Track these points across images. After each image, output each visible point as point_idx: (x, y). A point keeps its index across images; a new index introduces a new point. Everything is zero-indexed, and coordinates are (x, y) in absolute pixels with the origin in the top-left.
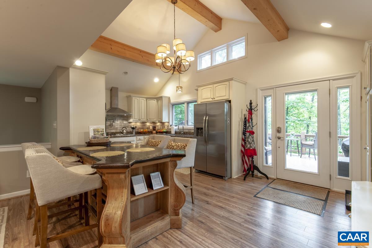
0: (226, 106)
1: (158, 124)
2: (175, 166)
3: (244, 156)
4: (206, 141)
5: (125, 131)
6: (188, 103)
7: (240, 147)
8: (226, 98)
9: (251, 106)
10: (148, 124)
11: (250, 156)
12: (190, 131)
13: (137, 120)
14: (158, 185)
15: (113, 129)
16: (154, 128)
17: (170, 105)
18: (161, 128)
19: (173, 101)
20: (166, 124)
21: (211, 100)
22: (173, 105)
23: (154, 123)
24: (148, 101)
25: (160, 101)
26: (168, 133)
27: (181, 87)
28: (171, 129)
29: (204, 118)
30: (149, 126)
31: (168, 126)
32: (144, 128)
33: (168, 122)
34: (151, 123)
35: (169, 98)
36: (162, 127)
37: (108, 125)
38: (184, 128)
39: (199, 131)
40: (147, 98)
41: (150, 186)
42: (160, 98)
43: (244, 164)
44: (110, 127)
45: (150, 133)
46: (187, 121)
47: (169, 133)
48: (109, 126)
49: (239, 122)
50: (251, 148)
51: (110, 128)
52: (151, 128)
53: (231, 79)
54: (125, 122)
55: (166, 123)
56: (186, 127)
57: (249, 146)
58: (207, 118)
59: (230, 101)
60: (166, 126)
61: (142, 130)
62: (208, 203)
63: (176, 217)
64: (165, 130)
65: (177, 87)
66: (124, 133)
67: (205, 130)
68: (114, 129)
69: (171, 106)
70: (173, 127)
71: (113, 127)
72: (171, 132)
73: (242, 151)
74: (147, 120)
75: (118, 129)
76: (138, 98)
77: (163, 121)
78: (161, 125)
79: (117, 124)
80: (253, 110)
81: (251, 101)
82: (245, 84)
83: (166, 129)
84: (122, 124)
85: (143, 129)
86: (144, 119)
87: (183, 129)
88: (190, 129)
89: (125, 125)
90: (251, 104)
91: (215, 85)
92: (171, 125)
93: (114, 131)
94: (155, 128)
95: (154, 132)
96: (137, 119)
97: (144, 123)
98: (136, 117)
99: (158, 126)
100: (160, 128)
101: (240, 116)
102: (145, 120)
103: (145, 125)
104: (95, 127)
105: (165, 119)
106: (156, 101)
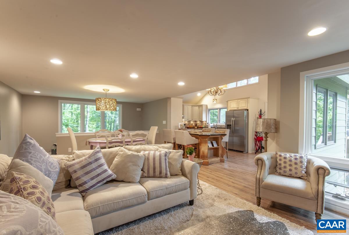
0: (245, 112)
1: (198, 122)
2: (222, 139)
3: (256, 141)
4: (233, 132)
6: (220, 109)
7: (254, 136)
8: (245, 108)
9: (261, 113)
10: (192, 122)
11: (260, 141)
12: (221, 127)
13: (187, 120)
14: (215, 145)
16: (196, 125)
18: (201, 125)
19: (209, 107)
20: (204, 122)
21: (236, 108)
22: (209, 110)
23: (196, 121)
24: (193, 108)
25: (201, 107)
27: (216, 100)
29: (232, 119)
30: (192, 123)
31: (206, 124)
32: (190, 125)
33: (206, 121)
34: (193, 121)
35: (207, 106)
36: (201, 124)
39: (228, 126)
40: (192, 106)
41: (213, 145)
42: (201, 106)
43: (256, 146)
45: (193, 128)
46: (219, 121)
47: (207, 128)
49: (254, 122)
50: (260, 137)
52: (194, 125)
53: (249, 98)
56: (219, 124)
57: (259, 135)
58: (234, 119)
59: (248, 110)
62: (235, 158)
63: (222, 158)
64: (204, 126)
65: (213, 99)
67: (233, 126)
69: (208, 110)
70: (210, 124)
73: (255, 138)
74: (192, 119)
80: (262, 115)
81: (261, 110)
82: (258, 99)
87: (217, 126)
88: (221, 126)
90: (261, 111)
91: (239, 100)
92: (208, 123)
95: (196, 127)
97: (189, 121)
98: (186, 118)
99: (198, 123)
101: (254, 118)
102: (190, 120)
103: (190, 123)
104: (181, 123)
105: (204, 119)
106: (198, 107)
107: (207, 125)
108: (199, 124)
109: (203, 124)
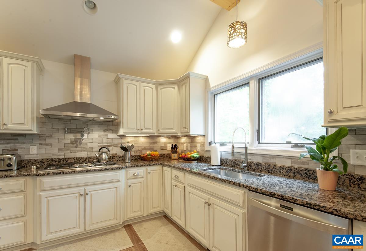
1: (184, 140)
5: (104, 156)
6: (261, 79)
10: (163, 140)
13: (135, 130)
15: (81, 151)
16: (174, 148)
17: (209, 94)
18: (189, 149)
19: (214, 84)
20: (200, 140)
22: (216, 94)
23: (175, 137)
24: (160, 91)
25: (184, 87)
26: (203, 159)
28: (209, 151)
30: (165, 144)
31: (203, 145)
32: (155, 148)
33: (204, 136)
34: (169, 138)
35: (206, 80)
36: (191, 147)
37: (69, 142)
38: (248, 151)
40: (157, 84)
42: (185, 80)
44: (75, 145)
46: (258, 131)
47: (206, 162)
48: (72, 143)
51: (75, 149)
52: (169, 147)
54: (111, 136)
55: (199, 138)
56: (254, 148)
60: (199, 145)
61: (148, 153)
64: (195, 155)
66: (102, 158)
68: (84, 151)
69: (210, 97)
70: (216, 149)
71: (82, 146)
72: (210, 158)
74: (159, 130)
75: (94, 150)
76: (137, 83)
77: (193, 133)
78: (189, 143)
79: (92, 139)
83: (199, 151)
84: (105, 140)
85: (152, 149)
86: (150, 129)
89: (110, 141)
92: (210, 143)
93: (84, 155)
94: (177, 149)
95: (175, 156)
96: (134, 128)
98: (132, 124)
99: (183, 144)
100: (187, 148)
102: (154, 131)
103: (156, 143)
106: (176, 87)
107: (207, 148)
108: (185, 145)
109: (196, 146)
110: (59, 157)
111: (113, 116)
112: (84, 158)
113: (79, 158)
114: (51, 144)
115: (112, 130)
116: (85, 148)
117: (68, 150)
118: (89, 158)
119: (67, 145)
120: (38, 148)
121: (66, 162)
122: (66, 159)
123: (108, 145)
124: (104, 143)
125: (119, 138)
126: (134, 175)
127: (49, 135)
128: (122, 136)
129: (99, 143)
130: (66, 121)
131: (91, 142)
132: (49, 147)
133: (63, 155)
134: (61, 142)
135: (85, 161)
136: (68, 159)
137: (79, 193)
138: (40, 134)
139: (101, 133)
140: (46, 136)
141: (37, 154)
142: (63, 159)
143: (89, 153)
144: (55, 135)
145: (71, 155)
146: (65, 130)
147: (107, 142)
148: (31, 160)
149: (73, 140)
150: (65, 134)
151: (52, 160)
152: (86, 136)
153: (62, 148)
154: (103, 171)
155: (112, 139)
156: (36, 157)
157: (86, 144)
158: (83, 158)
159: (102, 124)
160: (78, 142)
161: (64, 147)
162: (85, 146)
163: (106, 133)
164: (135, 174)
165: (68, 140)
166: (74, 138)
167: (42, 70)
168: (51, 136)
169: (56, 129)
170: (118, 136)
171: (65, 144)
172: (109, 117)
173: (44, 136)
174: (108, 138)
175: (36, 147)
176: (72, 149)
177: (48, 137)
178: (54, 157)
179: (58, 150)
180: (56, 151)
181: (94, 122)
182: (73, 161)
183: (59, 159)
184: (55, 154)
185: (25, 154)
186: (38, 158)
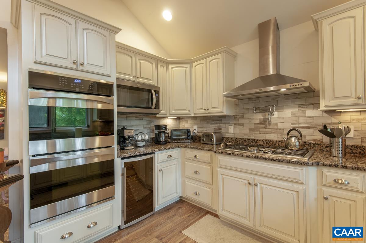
5: (294, 141)
13: (352, 100)
15: (271, 133)
37: (258, 122)
44: (264, 126)
48: (261, 123)
51: (264, 130)
54: (310, 113)
66: (290, 144)
68: (274, 133)
71: (271, 126)
75: (285, 132)
79: (284, 118)
84: (301, 120)
89: (310, 120)
93: (273, 137)
110: (249, 138)
111: (297, 84)
112: (274, 141)
113: (268, 140)
114: (242, 124)
115: (313, 104)
116: (274, 129)
117: (257, 130)
118: (279, 141)
119: (256, 125)
120: (234, 128)
121: (255, 143)
122: (255, 140)
123: (307, 126)
124: (300, 123)
125: (327, 115)
126: (335, 181)
127: (241, 115)
128: (332, 112)
129: (292, 124)
130: (255, 100)
131: (282, 122)
132: (242, 127)
133: (253, 136)
134: (251, 122)
135: (275, 145)
136: (257, 140)
137: (248, 180)
138: (235, 115)
139: (296, 110)
140: (239, 116)
141: (233, 133)
142: (253, 140)
143: (279, 136)
144: (246, 116)
145: (261, 136)
146: (254, 110)
147: (305, 122)
148: (229, 138)
149: (262, 120)
150: (255, 114)
151: (243, 139)
152: (276, 115)
153: (252, 129)
154: (274, 162)
155: (313, 117)
156: (232, 136)
157: (276, 124)
158: (272, 141)
159: (297, 98)
160: (267, 122)
161: (253, 128)
162: (275, 127)
163: (304, 109)
164: (340, 181)
165: (258, 120)
166: (263, 117)
167: (235, 56)
168: (242, 117)
169: (246, 109)
170: (323, 113)
171: (255, 124)
172: (295, 86)
173: (237, 116)
174: (306, 117)
175: (232, 126)
176: (261, 130)
177: (241, 117)
178: (245, 137)
179: (248, 130)
180: (247, 131)
181: (285, 96)
182: (261, 143)
183: (249, 139)
184: (246, 134)
185: (226, 133)
186: (234, 137)
